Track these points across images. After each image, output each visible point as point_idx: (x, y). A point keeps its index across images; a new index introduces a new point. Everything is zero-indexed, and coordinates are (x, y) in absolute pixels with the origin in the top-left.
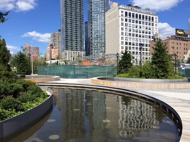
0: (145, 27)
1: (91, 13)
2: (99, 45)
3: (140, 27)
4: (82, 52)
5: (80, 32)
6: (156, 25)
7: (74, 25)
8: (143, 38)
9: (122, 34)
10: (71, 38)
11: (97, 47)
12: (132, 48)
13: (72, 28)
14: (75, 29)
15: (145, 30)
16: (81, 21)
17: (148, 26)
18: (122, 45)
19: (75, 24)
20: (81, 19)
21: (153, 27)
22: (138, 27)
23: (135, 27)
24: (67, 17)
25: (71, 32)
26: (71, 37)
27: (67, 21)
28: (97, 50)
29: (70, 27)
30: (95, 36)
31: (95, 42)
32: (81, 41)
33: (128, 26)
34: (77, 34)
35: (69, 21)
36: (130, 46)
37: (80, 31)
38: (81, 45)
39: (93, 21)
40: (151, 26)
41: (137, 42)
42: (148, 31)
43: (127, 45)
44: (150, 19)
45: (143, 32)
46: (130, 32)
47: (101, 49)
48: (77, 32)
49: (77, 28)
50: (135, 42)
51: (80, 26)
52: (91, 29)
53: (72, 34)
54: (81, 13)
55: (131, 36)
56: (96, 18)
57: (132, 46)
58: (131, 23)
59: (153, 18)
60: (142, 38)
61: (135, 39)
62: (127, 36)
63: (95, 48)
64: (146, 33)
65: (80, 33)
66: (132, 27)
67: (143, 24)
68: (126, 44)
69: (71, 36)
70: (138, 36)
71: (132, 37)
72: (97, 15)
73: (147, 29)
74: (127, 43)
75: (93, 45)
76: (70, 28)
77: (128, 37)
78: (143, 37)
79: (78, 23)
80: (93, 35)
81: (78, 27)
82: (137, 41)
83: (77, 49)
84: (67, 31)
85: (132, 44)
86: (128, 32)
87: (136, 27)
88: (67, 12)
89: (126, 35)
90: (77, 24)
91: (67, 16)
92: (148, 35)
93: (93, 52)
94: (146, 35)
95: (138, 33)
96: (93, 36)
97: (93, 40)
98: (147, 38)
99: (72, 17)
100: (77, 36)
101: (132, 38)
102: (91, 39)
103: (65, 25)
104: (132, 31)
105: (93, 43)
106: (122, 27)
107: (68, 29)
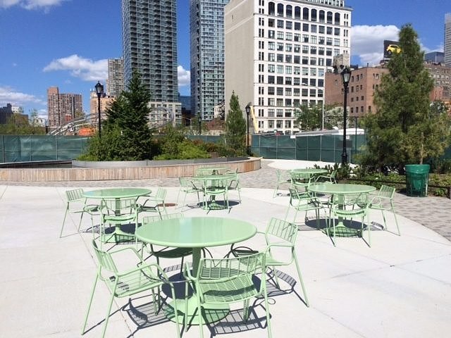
0: (318, 38)
1: (198, 6)
2: (216, 85)
3: (306, 40)
4: (174, 104)
5: (168, 55)
6: (346, 32)
7: (152, 38)
8: (313, 66)
9: (261, 56)
10: (145, 70)
11: (212, 90)
12: (284, 90)
13: (148, 45)
14: (156, 49)
15: (318, 47)
16: (170, 28)
17: (325, 36)
18: (261, 85)
19: (156, 36)
20: (169, 23)
21: (337, 37)
22: (302, 39)
23: (293, 40)
24: (135, 18)
25: (144, 55)
26: (145, 67)
27: (135, 29)
28: (212, 98)
29: (144, 43)
30: (207, 64)
31: (206, 78)
32: (171, 77)
33: (276, 36)
34: (160, 61)
35: (140, 28)
36: (280, 86)
37: (168, 52)
38: (170, 87)
39: (202, 27)
40: (333, 36)
41: (297, 76)
42: (325, 47)
43: (273, 83)
44: (330, 18)
45: (313, 52)
46: (280, 52)
47: (220, 94)
48: (160, 56)
49: (160, 47)
50: (293, 76)
51: (167, 40)
52: (198, 47)
53: (148, 60)
54: (170, 8)
55: (282, 61)
56: (208, 19)
57: (284, 86)
58: (284, 30)
59: (337, 15)
60: (309, 66)
61: (293, 68)
62: (273, 61)
63: (207, 94)
64: (321, 53)
65: (168, 57)
66: (285, 39)
67: (312, 31)
68: (269, 83)
69: (145, 65)
70: (301, 62)
71: (284, 64)
72: (210, 12)
73: (322, 42)
74: (274, 80)
75: (203, 86)
76: (144, 45)
77: (276, 64)
78: (313, 63)
79: (163, 33)
80: (202, 61)
81: (163, 42)
82: (299, 73)
83: (161, 96)
84: (136, 54)
85: (284, 82)
86: (276, 52)
87: (296, 39)
88: (135, 8)
89: (269, 60)
90: (159, 37)
91: (136, 16)
92: (325, 57)
93: (203, 102)
94: (319, 59)
95: (301, 55)
96: (202, 63)
97: (203, 73)
98: (323, 65)
99: (147, 20)
100: (160, 66)
101: (284, 67)
102: (198, 72)
103: (132, 38)
104: (285, 48)
105: (203, 81)
106: (262, 39)
107: (139, 49)
